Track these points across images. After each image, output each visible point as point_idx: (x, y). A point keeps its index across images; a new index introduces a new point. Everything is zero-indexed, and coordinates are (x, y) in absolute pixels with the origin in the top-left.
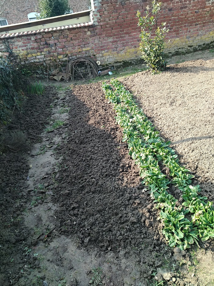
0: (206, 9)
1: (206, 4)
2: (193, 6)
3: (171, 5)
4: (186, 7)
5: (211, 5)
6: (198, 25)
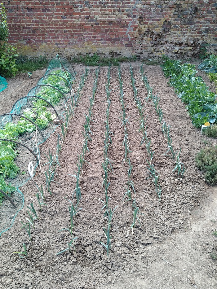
0: (74, 16)
1: (73, 10)
2: (58, 11)
3: (30, 5)
4: (49, 11)
5: (80, 12)
6: (67, 31)
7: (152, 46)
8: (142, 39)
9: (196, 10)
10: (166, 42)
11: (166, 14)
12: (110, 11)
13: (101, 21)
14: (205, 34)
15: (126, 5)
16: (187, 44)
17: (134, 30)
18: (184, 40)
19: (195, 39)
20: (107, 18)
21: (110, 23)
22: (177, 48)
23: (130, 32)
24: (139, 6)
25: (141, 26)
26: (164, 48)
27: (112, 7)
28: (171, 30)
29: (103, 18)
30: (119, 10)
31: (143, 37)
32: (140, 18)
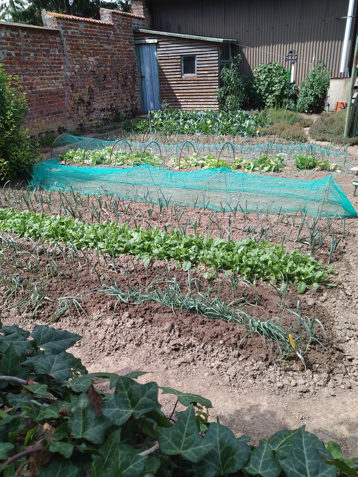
7: (86, 115)
8: (78, 109)
9: (105, 77)
10: (94, 109)
11: (88, 80)
12: (48, 79)
13: (44, 91)
14: (115, 98)
15: (59, 72)
16: (108, 110)
17: (70, 99)
18: (104, 105)
19: (111, 104)
20: (48, 88)
21: (51, 94)
22: (103, 114)
23: (68, 102)
24: (68, 74)
25: (74, 95)
26: (94, 116)
27: (50, 75)
28: (95, 96)
29: (44, 89)
30: (55, 79)
31: (78, 106)
32: (72, 86)
